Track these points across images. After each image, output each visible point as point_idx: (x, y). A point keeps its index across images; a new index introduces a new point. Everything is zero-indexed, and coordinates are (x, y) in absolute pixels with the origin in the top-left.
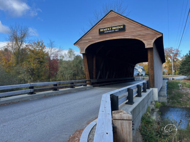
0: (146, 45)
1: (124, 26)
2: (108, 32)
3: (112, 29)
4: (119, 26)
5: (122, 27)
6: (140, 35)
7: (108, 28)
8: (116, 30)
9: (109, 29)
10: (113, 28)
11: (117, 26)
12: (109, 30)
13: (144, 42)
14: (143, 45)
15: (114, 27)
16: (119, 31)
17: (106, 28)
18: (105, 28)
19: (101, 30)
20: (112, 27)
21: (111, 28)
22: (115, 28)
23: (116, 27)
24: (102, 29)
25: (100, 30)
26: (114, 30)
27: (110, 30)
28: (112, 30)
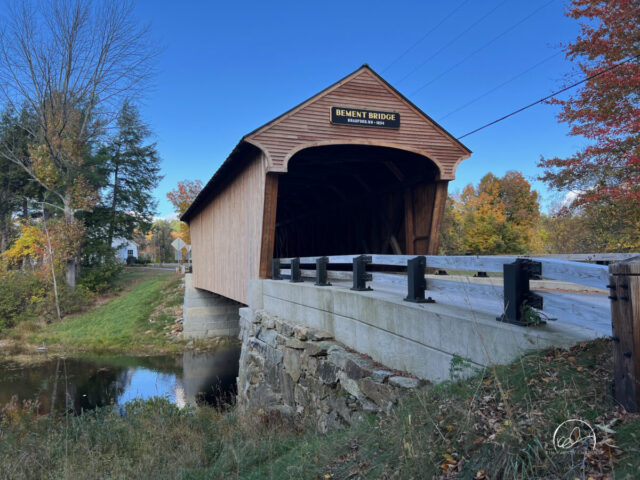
0: (442, 173)
1: (397, 116)
2: (357, 121)
3: (367, 115)
4: (386, 113)
5: (392, 118)
6: (430, 147)
7: (359, 111)
8: (378, 123)
9: (359, 115)
10: (371, 115)
11: (381, 113)
12: (358, 118)
13: (439, 164)
14: (436, 170)
15: (373, 112)
16: (385, 126)
17: (352, 110)
18: (349, 110)
19: (338, 113)
20: (368, 112)
21: (364, 113)
22: (375, 116)
23: (378, 112)
24: (341, 109)
25: (334, 110)
26: (375, 120)
27: (362, 118)
28: (367, 118)
